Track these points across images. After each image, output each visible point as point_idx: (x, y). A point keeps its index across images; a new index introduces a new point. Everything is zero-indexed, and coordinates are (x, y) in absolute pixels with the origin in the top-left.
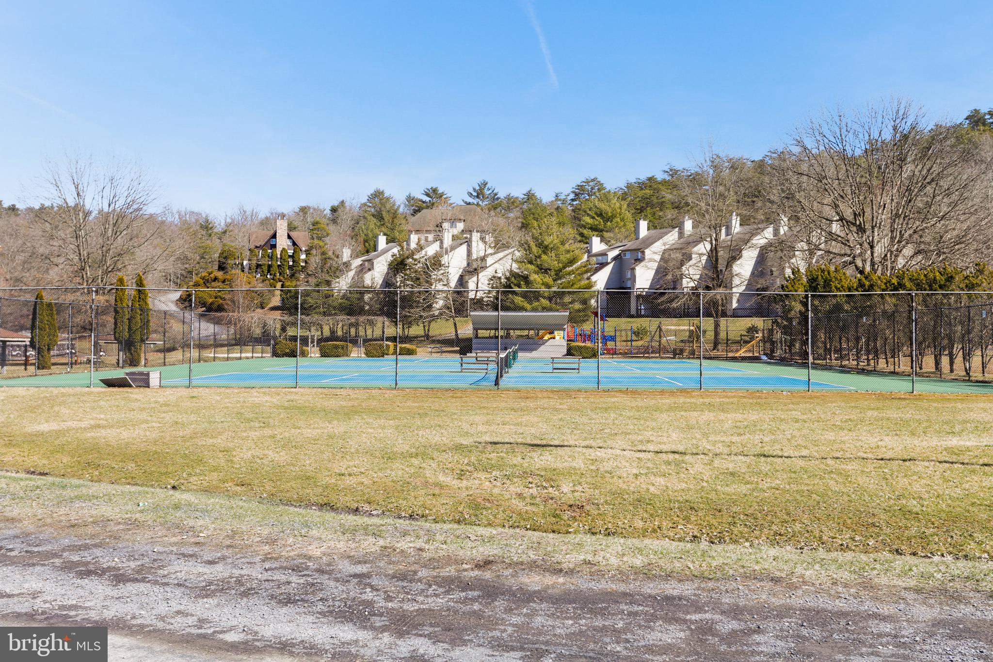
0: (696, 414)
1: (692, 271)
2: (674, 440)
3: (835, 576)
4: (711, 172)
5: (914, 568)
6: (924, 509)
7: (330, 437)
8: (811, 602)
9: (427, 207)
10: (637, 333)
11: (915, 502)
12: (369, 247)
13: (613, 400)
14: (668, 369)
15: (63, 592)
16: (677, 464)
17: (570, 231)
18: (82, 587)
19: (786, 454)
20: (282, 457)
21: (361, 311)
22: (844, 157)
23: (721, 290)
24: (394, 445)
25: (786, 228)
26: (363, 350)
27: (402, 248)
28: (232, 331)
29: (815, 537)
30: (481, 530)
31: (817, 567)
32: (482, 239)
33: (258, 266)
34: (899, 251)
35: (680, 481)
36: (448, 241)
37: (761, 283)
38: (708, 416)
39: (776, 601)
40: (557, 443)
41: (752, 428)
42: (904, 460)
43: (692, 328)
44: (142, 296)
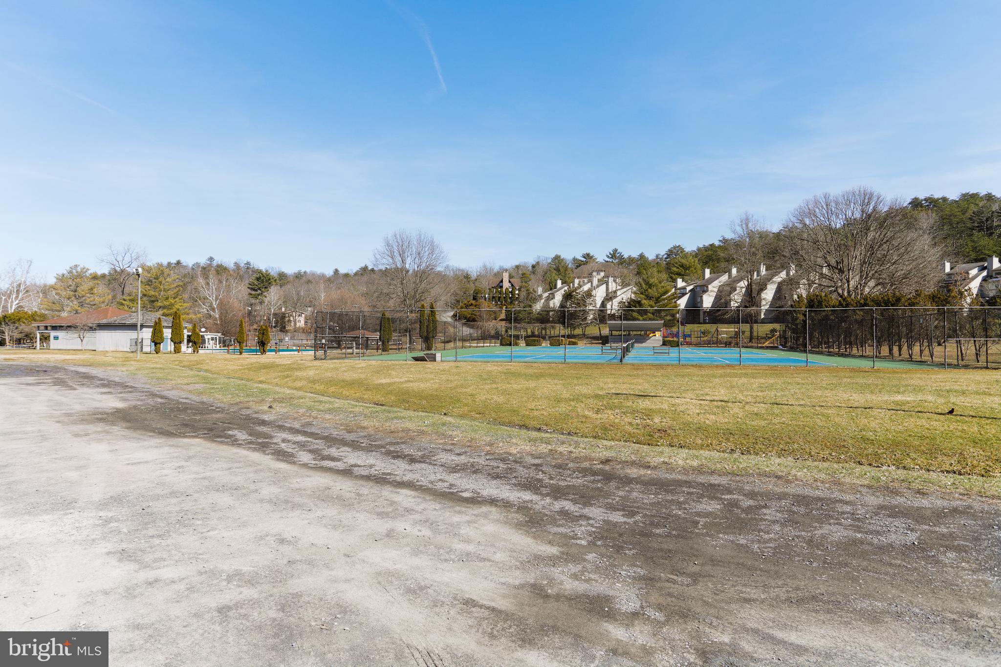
0: (736, 379)
1: (736, 297)
2: (722, 393)
3: (816, 476)
4: (748, 240)
5: (868, 474)
6: (877, 438)
7: (527, 389)
8: (800, 491)
9: (584, 264)
10: (704, 333)
11: (871, 434)
12: (552, 287)
13: (688, 371)
14: (721, 353)
15: (385, 466)
16: (723, 407)
17: (664, 276)
18: (394, 464)
19: (790, 403)
20: (501, 399)
21: (548, 321)
22: (830, 229)
23: (754, 308)
24: (561, 394)
25: (794, 272)
26: (548, 342)
27: (570, 287)
28: (480, 332)
29: (807, 453)
30: (605, 442)
31: (805, 470)
32: (615, 281)
33: (493, 297)
34: (866, 283)
35: (724, 418)
36: (595, 282)
37: (779, 303)
38: (744, 380)
39: (778, 490)
40: (653, 394)
41: (770, 387)
42: (865, 408)
43: (736, 330)
44: (433, 314)
